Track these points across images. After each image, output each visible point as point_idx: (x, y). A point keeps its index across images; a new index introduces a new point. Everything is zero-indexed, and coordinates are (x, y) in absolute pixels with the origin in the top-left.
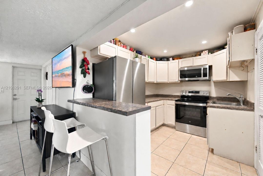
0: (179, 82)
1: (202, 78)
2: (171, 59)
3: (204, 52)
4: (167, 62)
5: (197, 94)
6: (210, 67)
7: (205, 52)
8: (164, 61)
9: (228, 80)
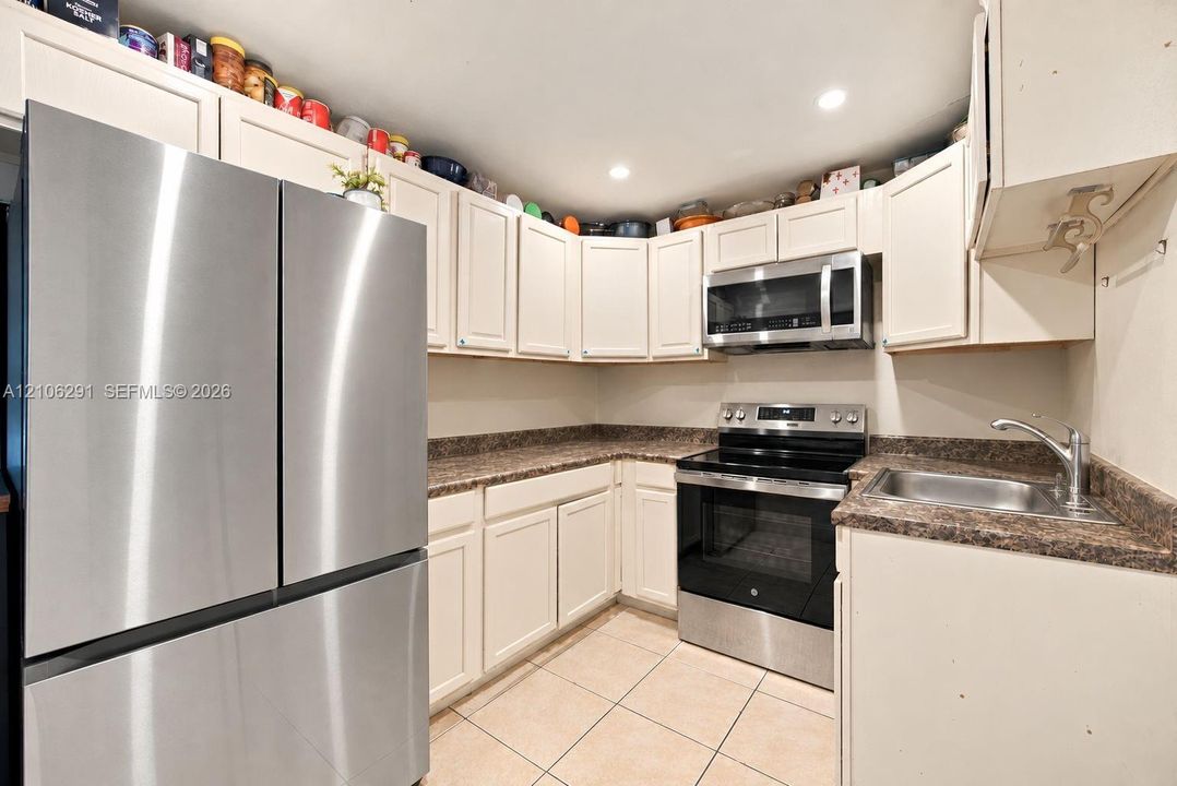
0: (706, 357)
1: (826, 331)
2: (664, 225)
3: (839, 176)
4: (644, 241)
5: (802, 426)
6: (873, 266)
7: (842, 179)
8: (626, 235)
9: (973, 340)
